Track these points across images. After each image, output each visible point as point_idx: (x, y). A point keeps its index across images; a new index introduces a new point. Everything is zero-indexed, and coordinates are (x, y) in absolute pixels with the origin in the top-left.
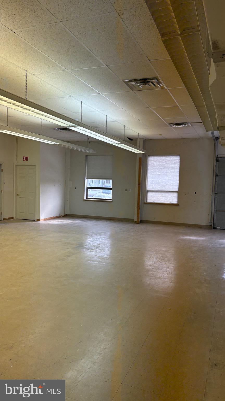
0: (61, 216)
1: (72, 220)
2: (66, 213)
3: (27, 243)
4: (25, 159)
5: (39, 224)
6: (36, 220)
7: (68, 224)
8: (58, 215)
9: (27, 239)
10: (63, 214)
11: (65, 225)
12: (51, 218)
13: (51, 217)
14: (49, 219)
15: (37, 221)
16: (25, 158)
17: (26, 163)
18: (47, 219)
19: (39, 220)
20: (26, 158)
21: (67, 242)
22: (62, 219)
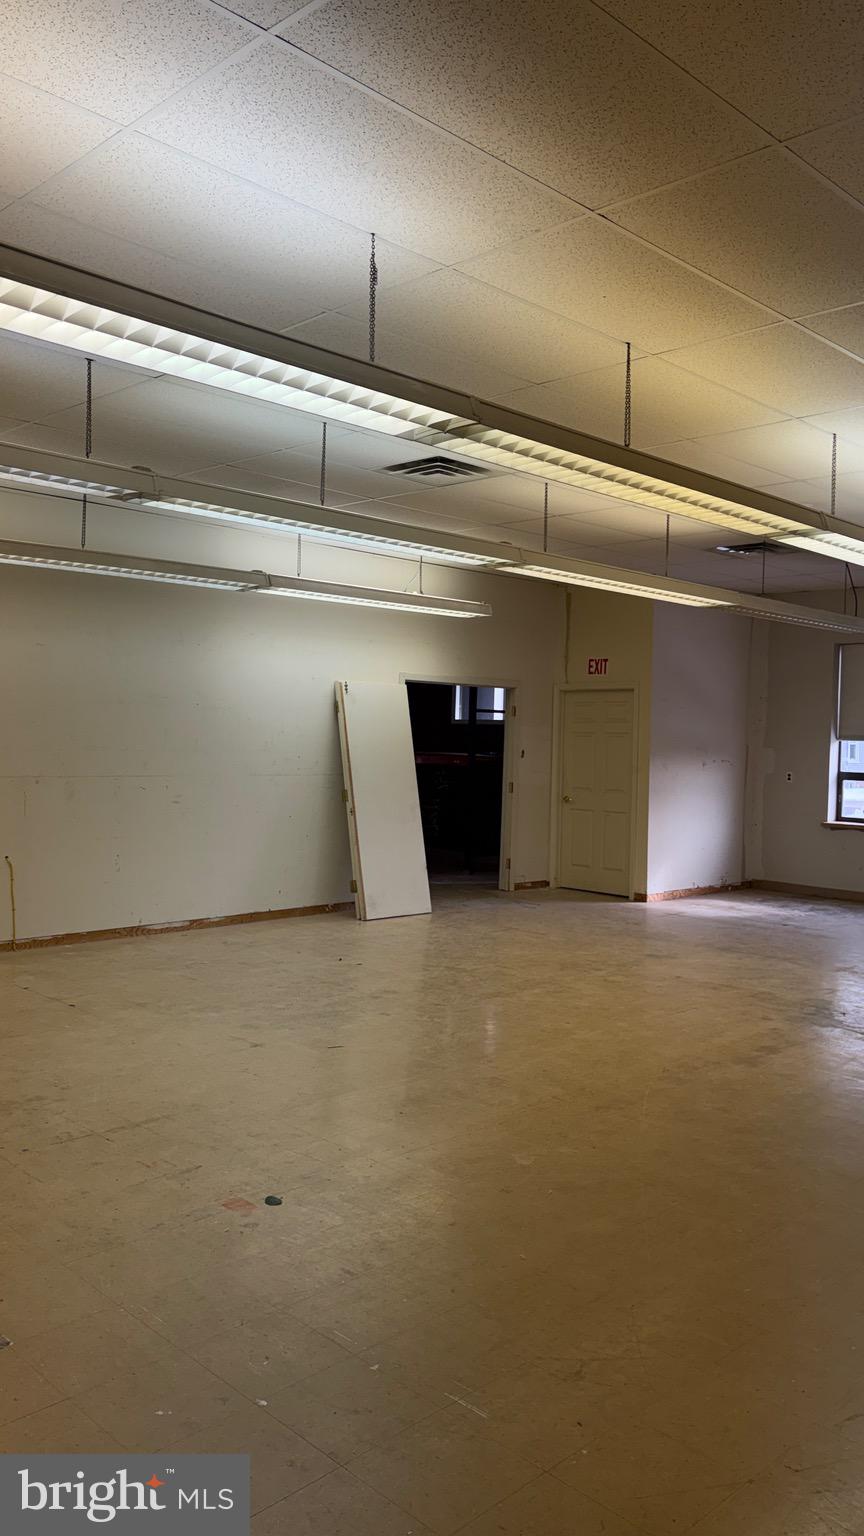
0: (730, 885)
1: (773, 907)
2: (750, 877)
3: (605, 980)
4: (597, 668)
5: (644, 911)
6: (632, 897)
7: (759, 919)
8: (717, 883)
9: (603, 967)
10: (736, 880)
11: (748, 922)
12: (690, 890)
13: (691, 887)
14: (681, 897)
15: (636, 900)
16: (597, 664)
17: (598, 681)
18: (674, 896)
19: (642, 898)
20: (598, 666)
21: (763, 993)
22: (730, 899)
